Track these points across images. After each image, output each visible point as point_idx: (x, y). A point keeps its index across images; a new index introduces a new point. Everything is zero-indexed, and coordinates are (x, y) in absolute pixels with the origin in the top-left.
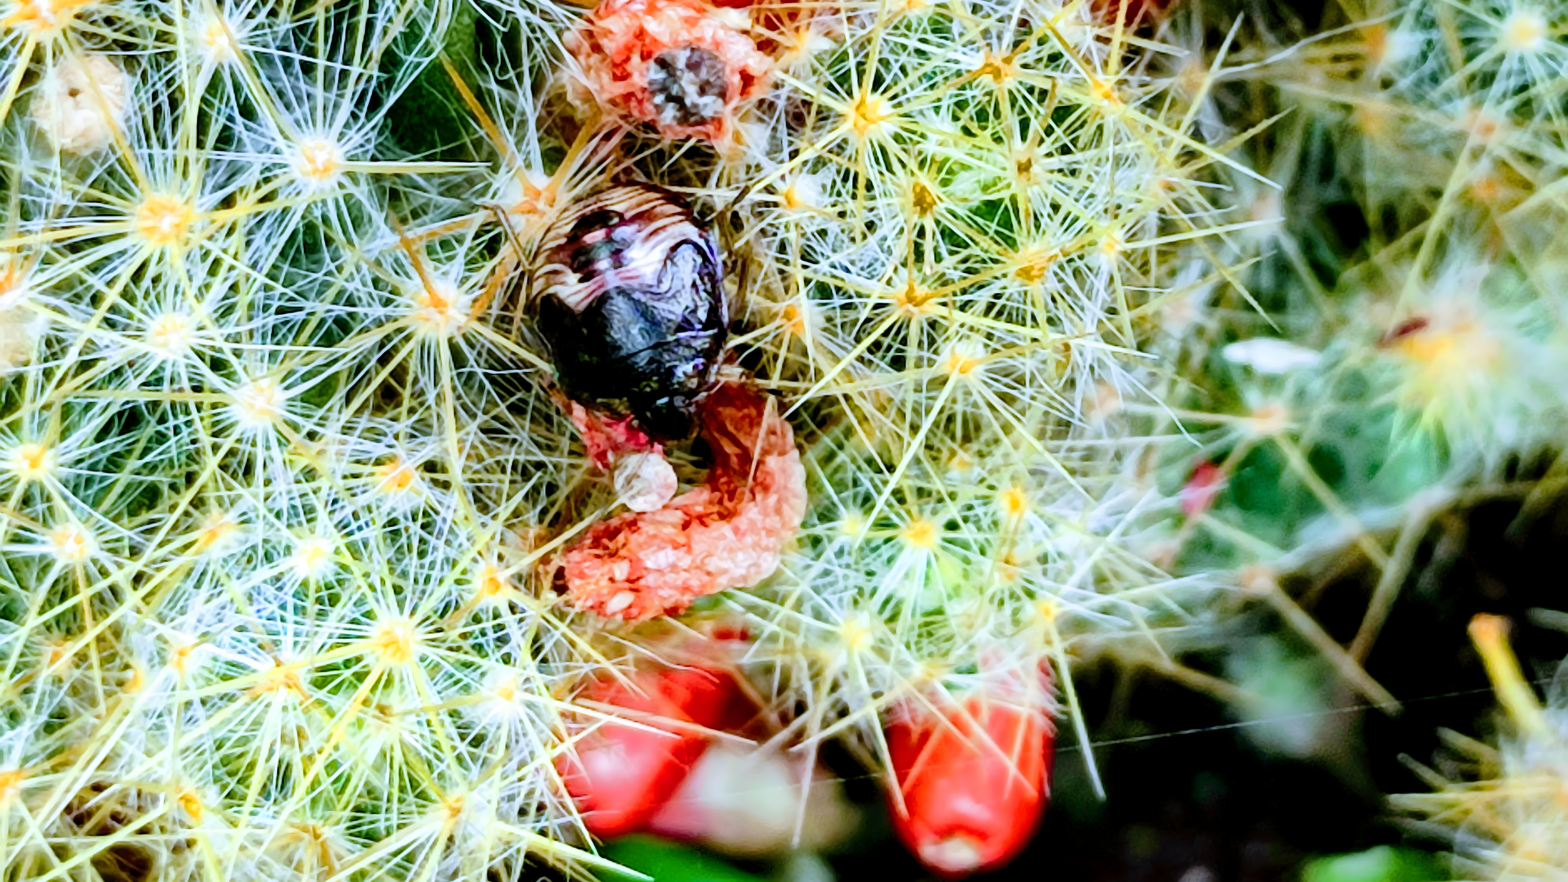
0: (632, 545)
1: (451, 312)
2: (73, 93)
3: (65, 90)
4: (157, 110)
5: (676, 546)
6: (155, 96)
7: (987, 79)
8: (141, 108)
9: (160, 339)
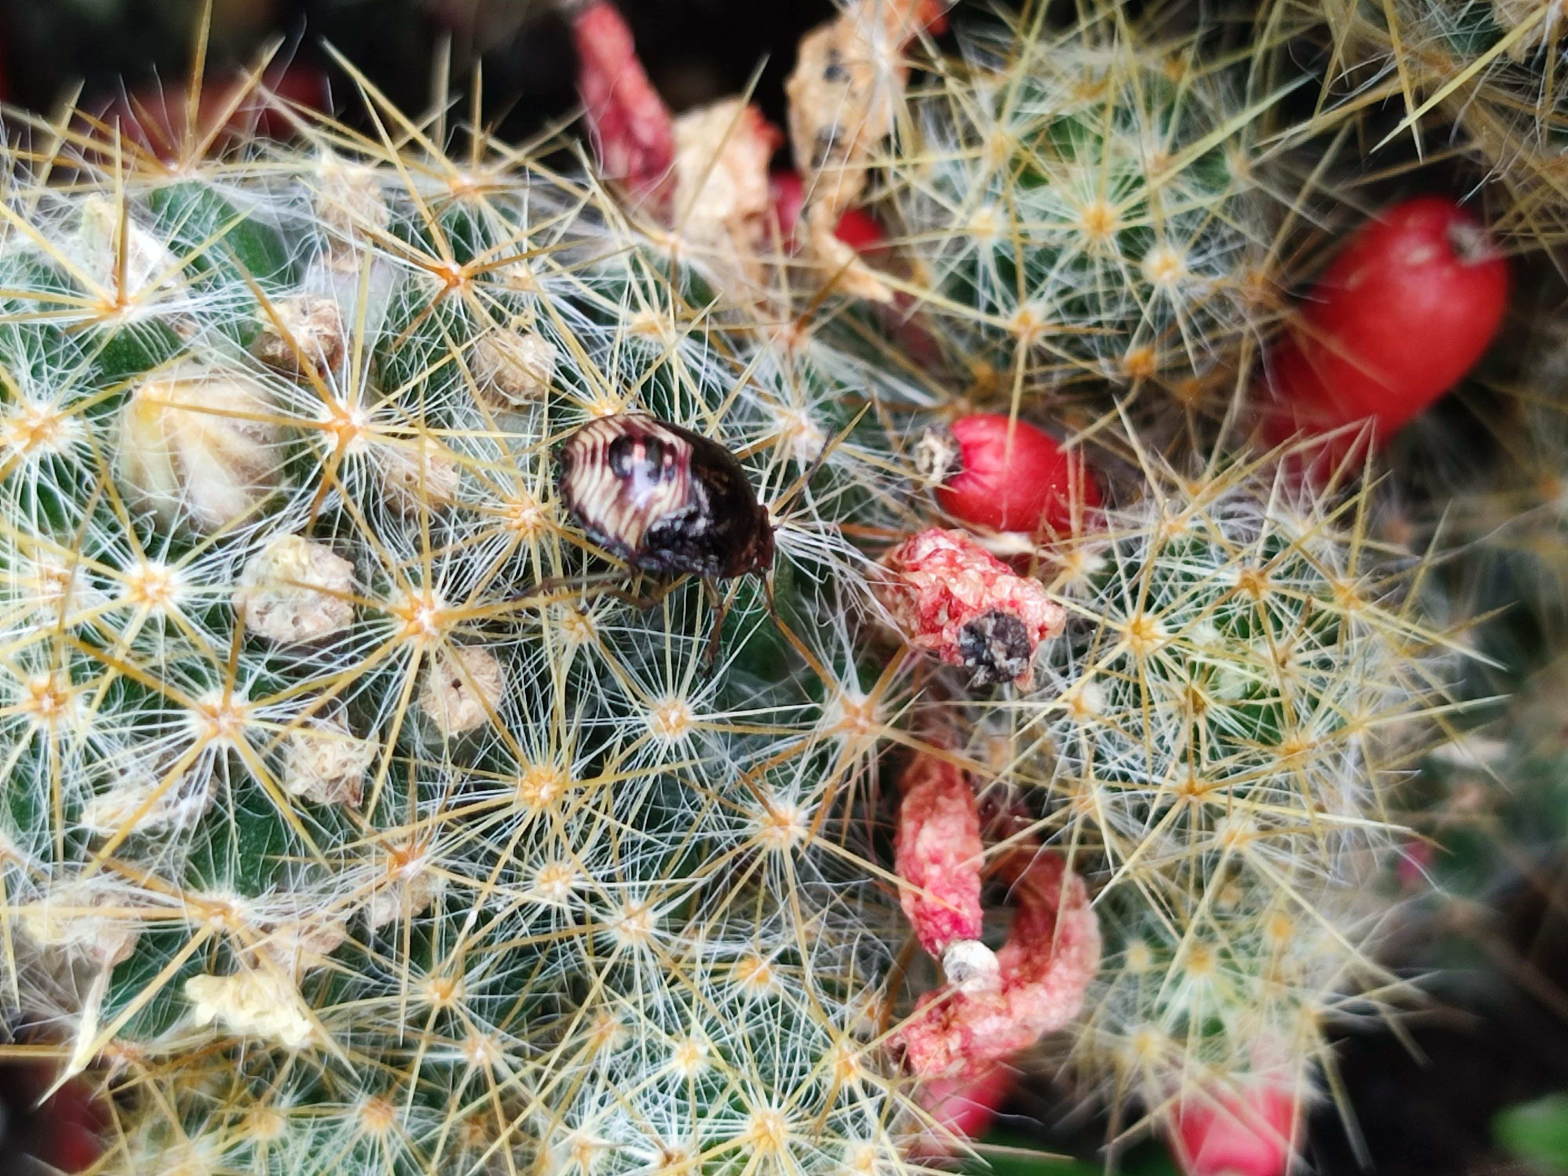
0: (961, 1016)
1: (792, 827)
2: (457, 684)
3: (450, 682)
4: (529, 692)
5: (999, 1013)
6: (527, 678)
7: (1246, 594)
8: (515, 691)
9: (545, 887)
